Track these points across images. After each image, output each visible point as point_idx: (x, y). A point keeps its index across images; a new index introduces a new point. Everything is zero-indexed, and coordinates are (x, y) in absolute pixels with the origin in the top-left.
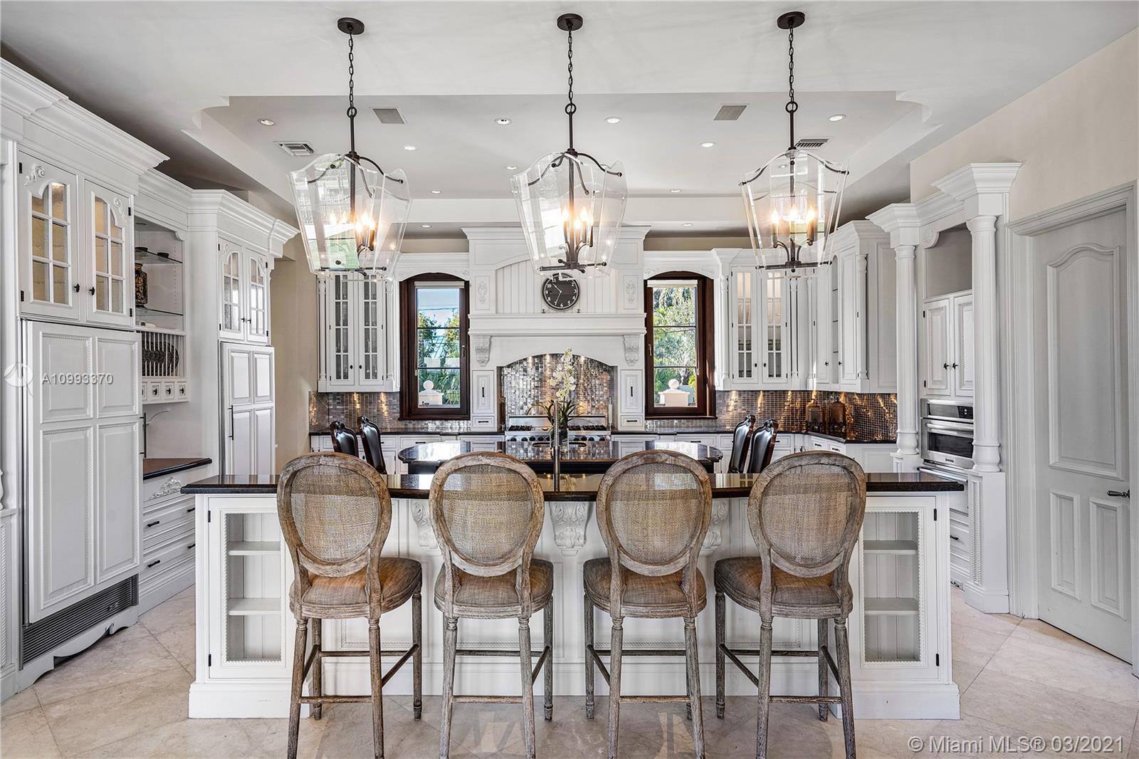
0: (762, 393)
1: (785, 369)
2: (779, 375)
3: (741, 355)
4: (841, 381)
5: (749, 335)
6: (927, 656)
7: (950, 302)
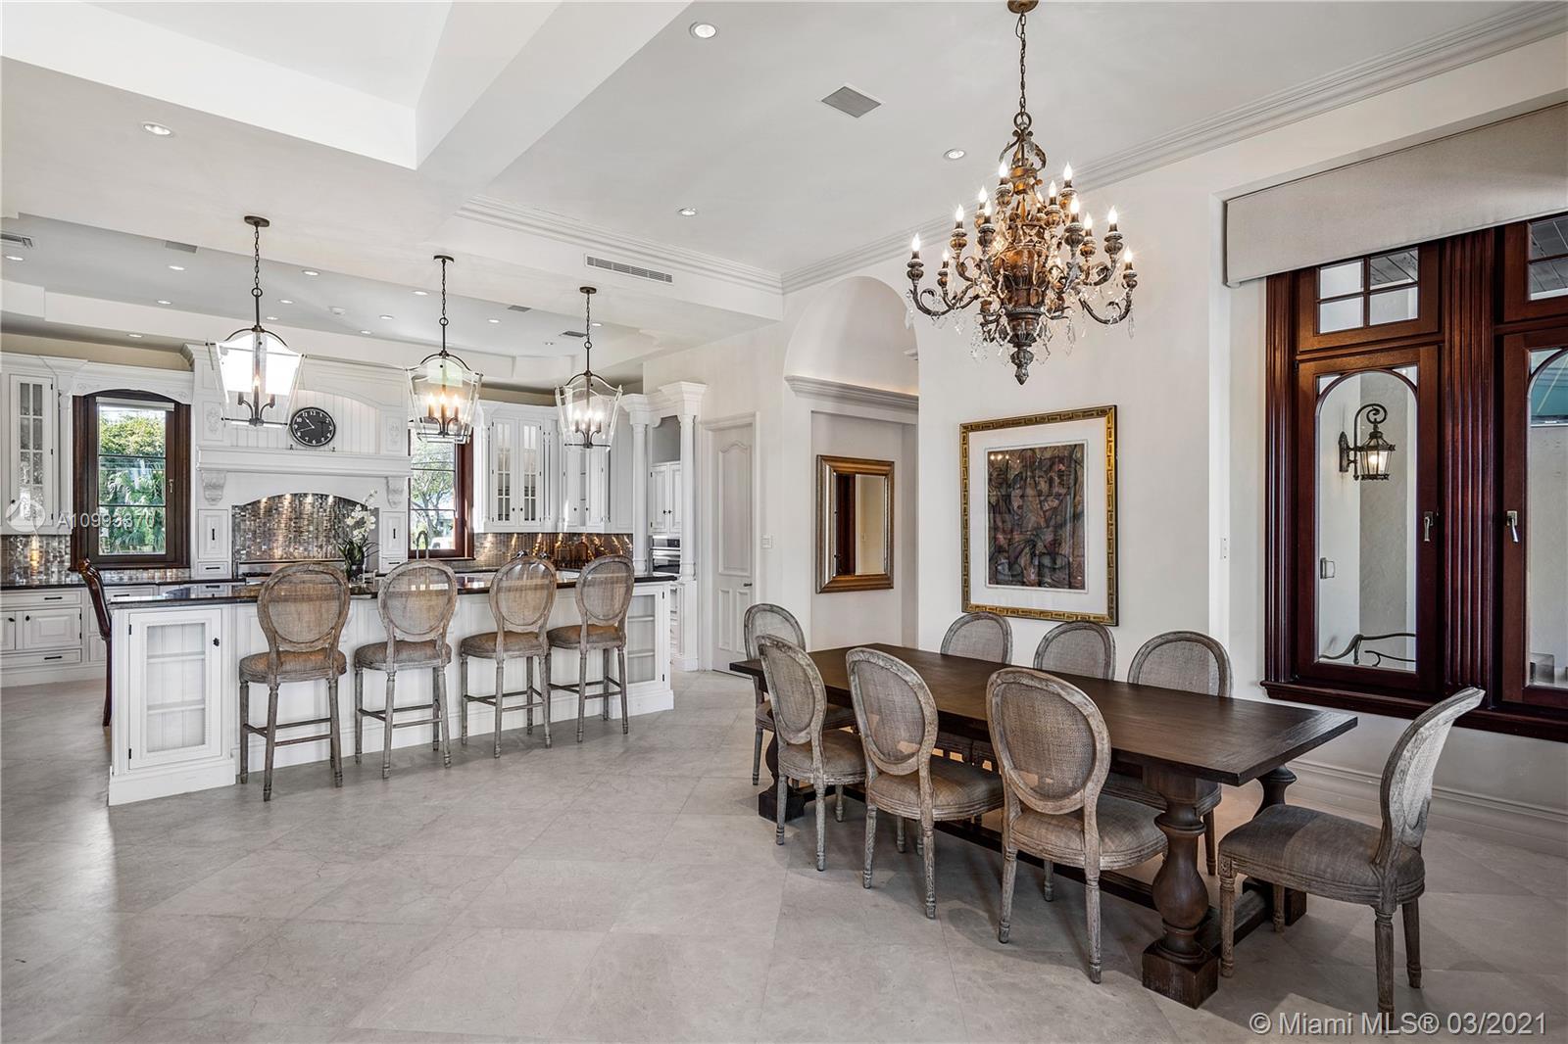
0: (515, 535)
1: (539, 514)
2: (533, 519)
3: (501, 500)
4: (588, 523)
5: (508, 482)
6: (658, 677)
7: (667, 467)
